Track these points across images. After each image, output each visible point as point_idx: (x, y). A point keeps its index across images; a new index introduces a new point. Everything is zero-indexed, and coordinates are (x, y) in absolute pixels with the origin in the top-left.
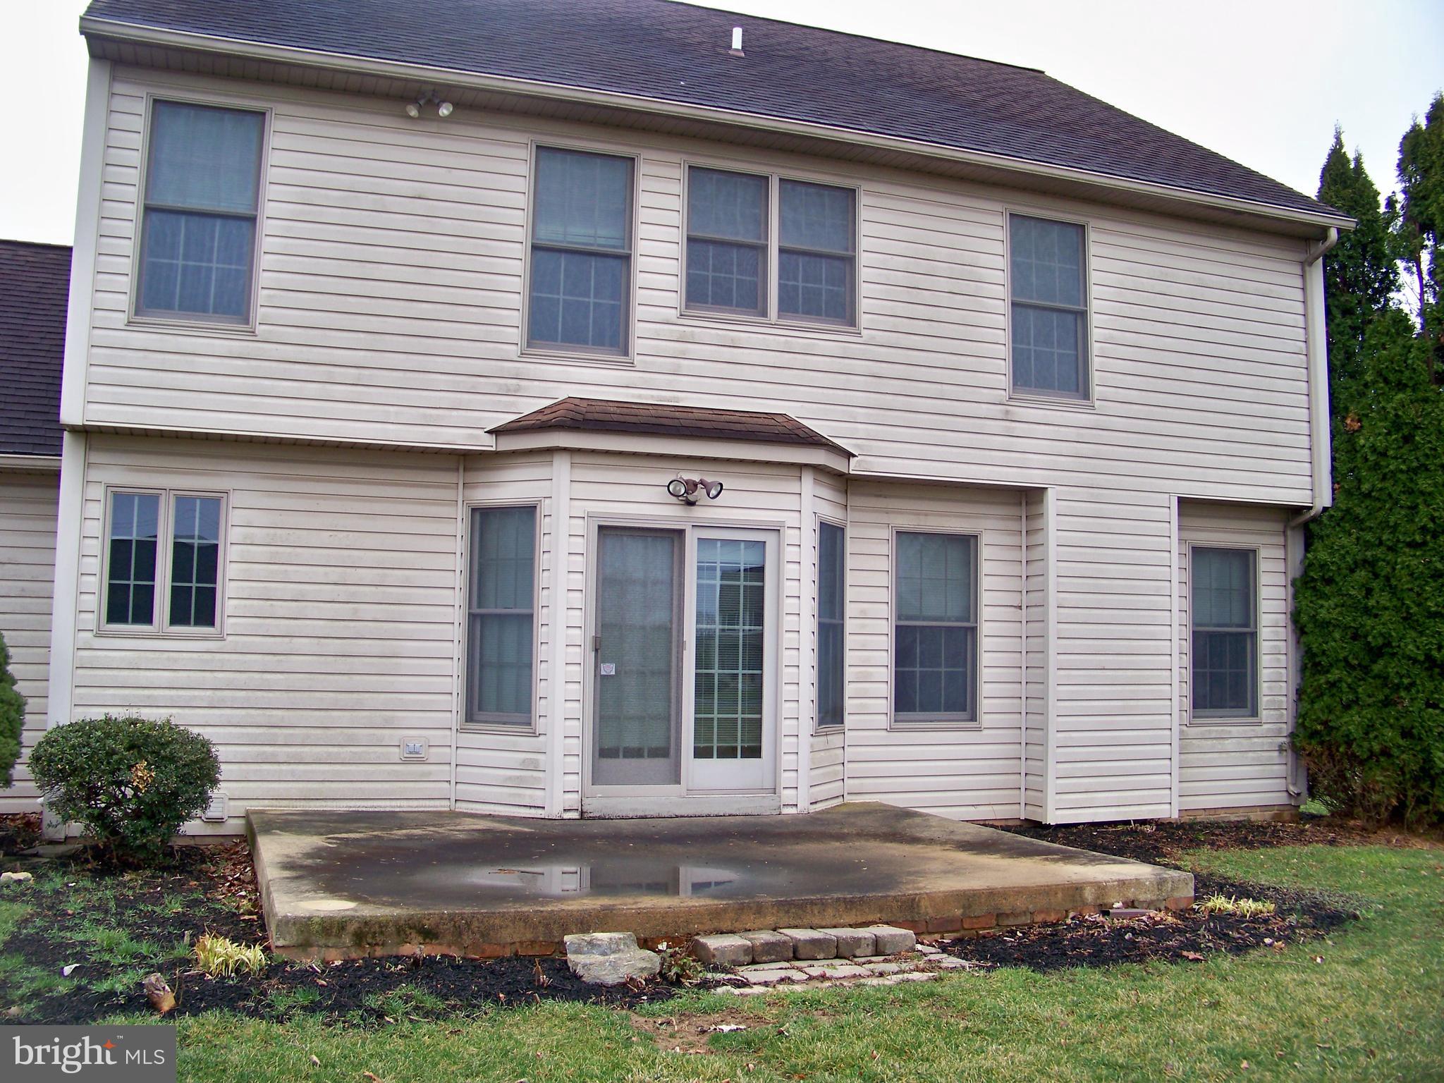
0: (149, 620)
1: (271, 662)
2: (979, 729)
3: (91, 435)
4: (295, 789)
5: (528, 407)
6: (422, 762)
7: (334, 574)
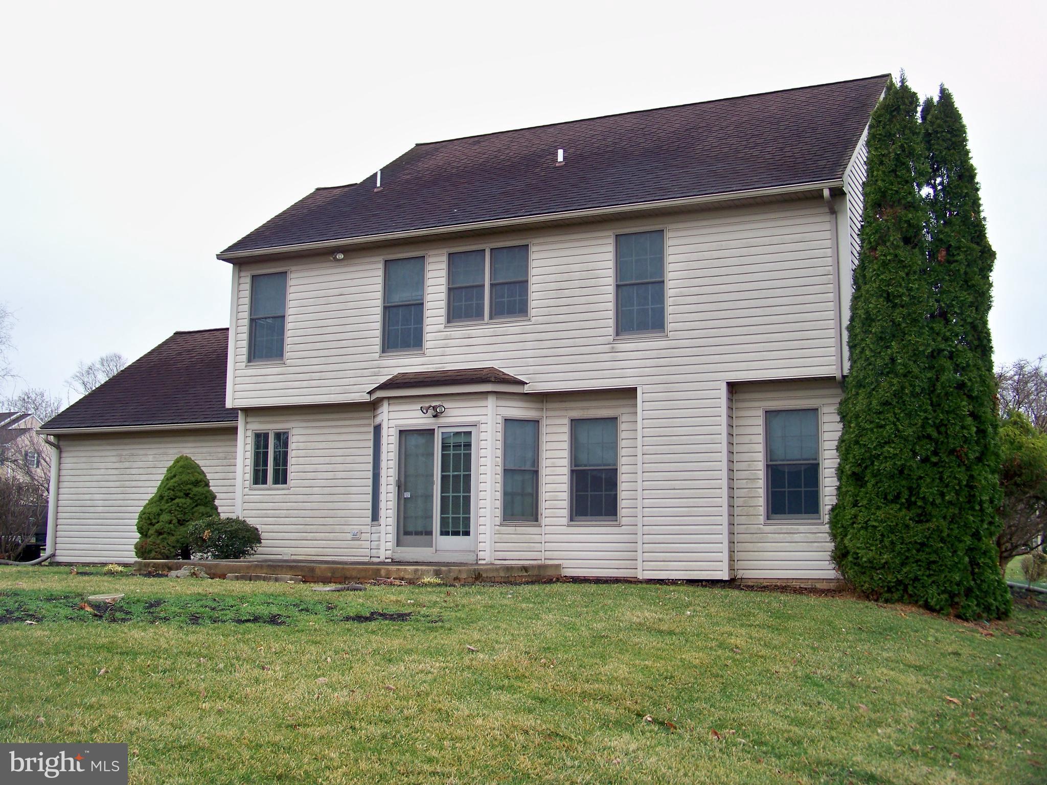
0: (266, 484)
1: (305, 498)
2: (619, 526)
3: (249, 411)
4: (313, 551)
5: (383, 379)
6: (359, 540)
7: (327, 460)
